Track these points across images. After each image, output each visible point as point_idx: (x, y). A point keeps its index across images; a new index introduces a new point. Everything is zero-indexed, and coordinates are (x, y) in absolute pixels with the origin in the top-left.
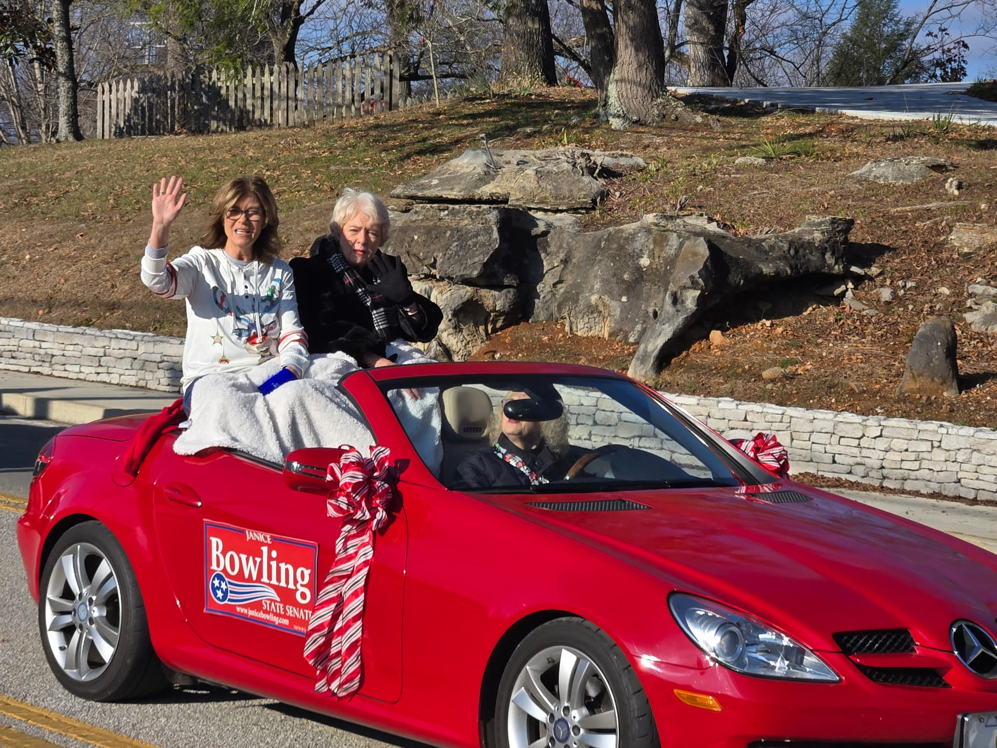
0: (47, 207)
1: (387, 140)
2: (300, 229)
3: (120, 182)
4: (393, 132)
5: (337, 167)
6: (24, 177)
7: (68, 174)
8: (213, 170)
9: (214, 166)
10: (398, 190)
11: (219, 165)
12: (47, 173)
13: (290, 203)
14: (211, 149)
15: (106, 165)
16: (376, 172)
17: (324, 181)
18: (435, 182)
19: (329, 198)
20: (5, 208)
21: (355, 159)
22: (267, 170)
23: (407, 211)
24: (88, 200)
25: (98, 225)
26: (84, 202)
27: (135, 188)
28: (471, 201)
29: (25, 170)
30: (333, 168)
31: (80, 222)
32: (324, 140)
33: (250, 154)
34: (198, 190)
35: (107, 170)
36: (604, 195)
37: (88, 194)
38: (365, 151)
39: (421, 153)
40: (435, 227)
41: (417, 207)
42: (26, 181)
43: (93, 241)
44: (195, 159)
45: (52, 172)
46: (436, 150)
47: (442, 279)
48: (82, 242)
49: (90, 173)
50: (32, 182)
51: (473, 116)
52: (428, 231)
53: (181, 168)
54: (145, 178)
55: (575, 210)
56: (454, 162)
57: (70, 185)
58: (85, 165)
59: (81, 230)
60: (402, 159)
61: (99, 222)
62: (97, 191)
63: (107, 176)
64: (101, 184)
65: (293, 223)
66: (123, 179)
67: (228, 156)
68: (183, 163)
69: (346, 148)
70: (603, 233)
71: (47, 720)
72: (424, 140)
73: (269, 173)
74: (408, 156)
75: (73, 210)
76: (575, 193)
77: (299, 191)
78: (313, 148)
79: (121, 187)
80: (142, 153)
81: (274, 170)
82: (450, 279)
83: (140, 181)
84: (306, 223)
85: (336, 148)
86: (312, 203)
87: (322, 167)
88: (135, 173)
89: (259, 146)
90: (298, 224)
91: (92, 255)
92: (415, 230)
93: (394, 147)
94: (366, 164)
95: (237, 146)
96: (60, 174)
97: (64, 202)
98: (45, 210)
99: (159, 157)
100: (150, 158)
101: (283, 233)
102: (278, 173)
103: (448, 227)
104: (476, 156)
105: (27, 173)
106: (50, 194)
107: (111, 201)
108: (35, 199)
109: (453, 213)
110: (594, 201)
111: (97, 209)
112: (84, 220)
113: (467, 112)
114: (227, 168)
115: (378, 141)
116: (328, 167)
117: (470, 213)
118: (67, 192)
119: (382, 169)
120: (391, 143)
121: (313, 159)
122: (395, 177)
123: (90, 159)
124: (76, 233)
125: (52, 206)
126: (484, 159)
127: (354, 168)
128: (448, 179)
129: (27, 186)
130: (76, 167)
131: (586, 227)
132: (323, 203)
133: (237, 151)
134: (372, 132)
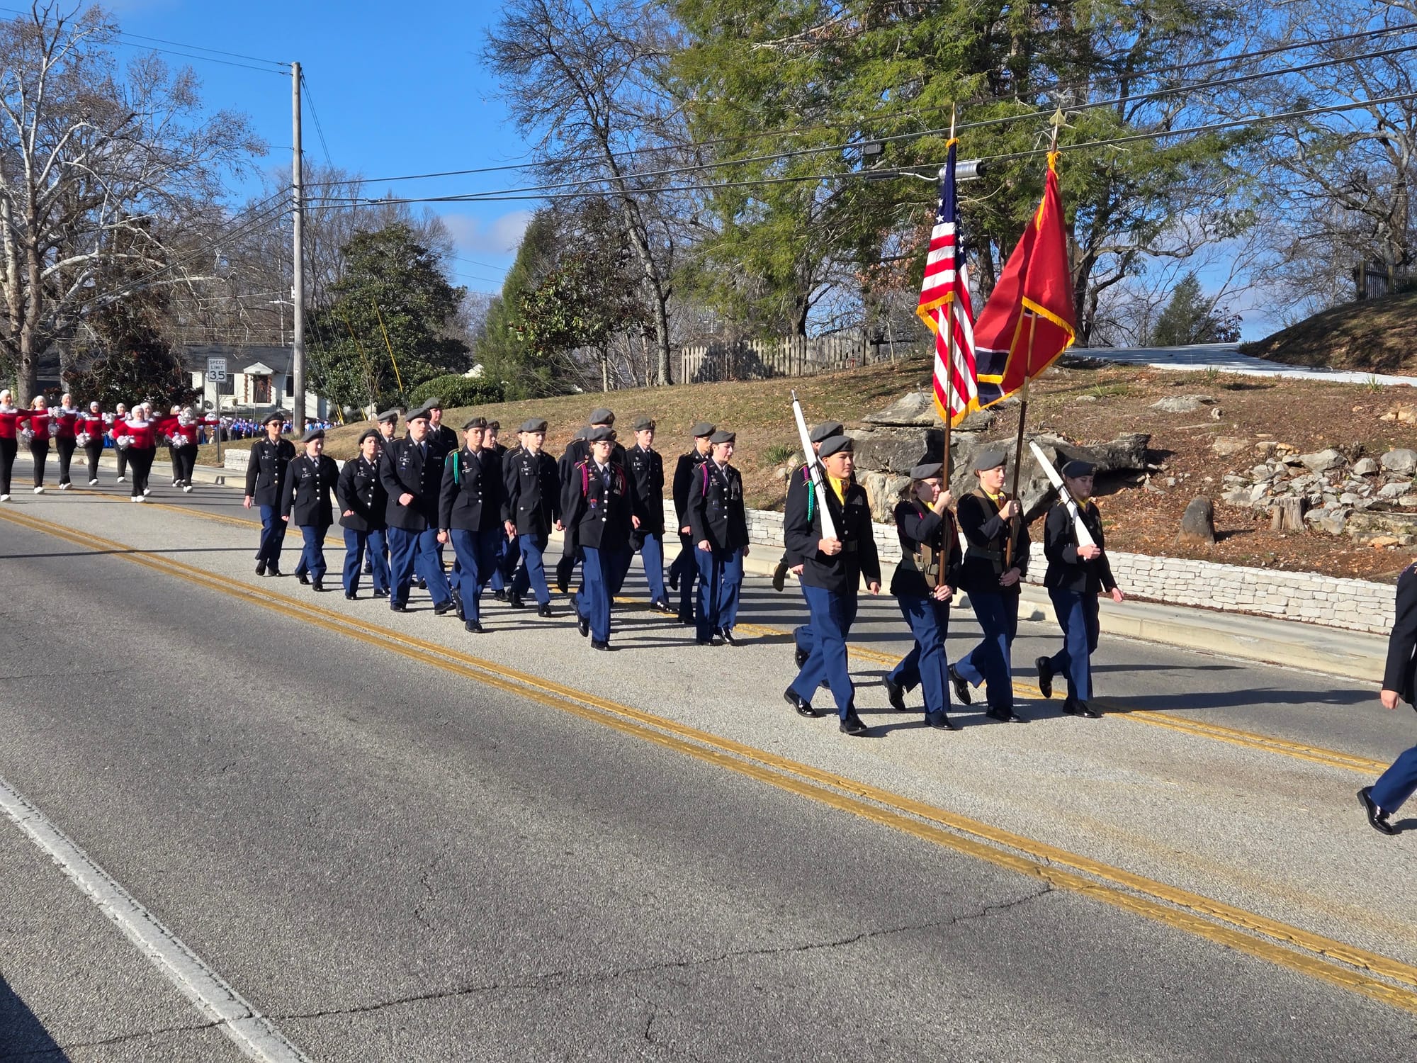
1: (861, 386)
4: (865, 381)
5: (830, 403)
7: (664, 406)
8: (754, 404)
9: (755, 402)
10: (866, 418)
11: (757, 401)
12: (652, 405)
14: (754, 391)
15: (688, 400)
16: (854, 406)
17: (822, 412)
18: (889, 413)
21: (841, 398)
22: (787, 405)
23: (872, 431)
26: (675, 423)
28: (911, 425)
30: (827, 403)
32: (822, 386)
33: (777, 394)
34: (745, 417)
35: (689, 404)
36: (993, 421)
37: (677, 419)
38: (847, 393)
39: (880, 394)
40: (889, 441)
41: (878, 429)
44: (743, 397)
45: (655, 405)
46: (889, 393)
47: (892, 472)
48: (674, 448)
49: (678, 406)
51: (915, 370)
52: (884, 444)
53: (734, 403)
54: (712, 409)
55: (974, 430)
56: (901, 401)
57: (666, 413)
58: (675, 400)
59: (673, 441)
60: (870, 398)
62: (682, 417)
63: (688, 407)
64: (685, 412)
66: (698, 410)
67: (763, 396)
68: (735, 400)
69: (836, 391)
70: (992, 444)
71: (659, 722)
72: (884, 386)
74: (874, 396)
75: (668, 428)
76: (975, 420)
78: (815, 391)
80: (710, 393)
82: (898, 472)
83: (709, 411)
85: (829, 391)
87: (820, 403)
88: (706, 406)
89: (782, 390)
92: (876, 443)
93: (865, 391)
94: (848, 401)
95: (768, 389)
96: (660, 406)
97: (662, 424)
100: (715, 396)
103: (897, 441)
104: (914, 397)
105: (639, 406)
109: (899, 433)
110: (987, 425)
112: (674, 435)
113: (910, 367)
114: (762, 403)
115: (855, 386)
116: (824, 403)
117: (910, 433)
118: (665, 417)
119: (857, 404)
120: (863, 388)
121: (815, 398)
122: (865, 409)
123: (678, 396)
124: (670, 443)
126: (919, 399)
127: (840, 404)
128: (897, 412)
130: (669, 402)
131: (981, 440)
133: (767, 392)
134: (852, 381)
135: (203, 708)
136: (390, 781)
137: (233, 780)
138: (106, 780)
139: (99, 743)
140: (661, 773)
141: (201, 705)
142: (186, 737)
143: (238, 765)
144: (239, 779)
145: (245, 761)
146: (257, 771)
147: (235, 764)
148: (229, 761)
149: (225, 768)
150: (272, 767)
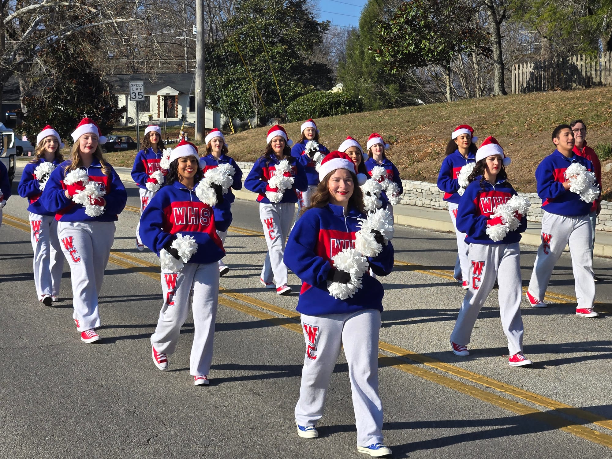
0: (492, 130)
3: (530, 116)
6: (479, 114)
7: (502, 113)
8: (580, 109)
9: (580, 107)
11: (583, 106)
12: (491, 112)
14: (578, 98)
15: (522, 107)
22: (609, 109)
25: (520, 139)
26: (512, 127)
27: (538, 119)
29: (479, 111)
31: (510, 137)
33: (599, 100)
35: (522, 110)
37: (513, 123)
42: (480, 117)
43: (517, 147)
44: (570, 104)
45: (494, 112)
48: (512, 148)
49: (513, 112)
50: (483, 117)
53: (563, 108)
54: (544, 114)
57: (503, 118)
58: (511, 108)
59: (511, 142)
61: (520, 138)
62: (518, 121)
63: (523, 113)
64: (520, 117)
66: (531, 115)
67: (587, 102)
68: (563, 106)
71: (536, 399)
75: (506, 131)
79: (531, 119)
80: (540, 101)
83: (540, 116)
88: (538, 112)
89: (604, 96)
91: (518, 154)
95: (592, 96)
96: (498, 113)
97: (501, 127)
98: (491, 132)
99: (549, 103)
100: (545, 103)
105: (480, 113)
106: (493, 123)
107: (526, 126)
108: (486, 126)
111: (519, 131)
112: (512, 136)
114: (587, 108)
118: (502, 122)
123: (513, 104)
124: (509, 143)
125: (495, 130)
129: (481, 119)
130: (506, 109)
133: (592, 99)
135: (129, 381)
136: (296, 456)
138: (46, 450)
139: (41, 413)
140: (547, 451)
141: (127, 378)
142: (115, 409)
143: (160, 437)
144: (161, 451)
145: (167, 433)
146: (178, 443)
147: (157, 436)
148: (152, 433)
149: (149, 440)
150: (190, 440)
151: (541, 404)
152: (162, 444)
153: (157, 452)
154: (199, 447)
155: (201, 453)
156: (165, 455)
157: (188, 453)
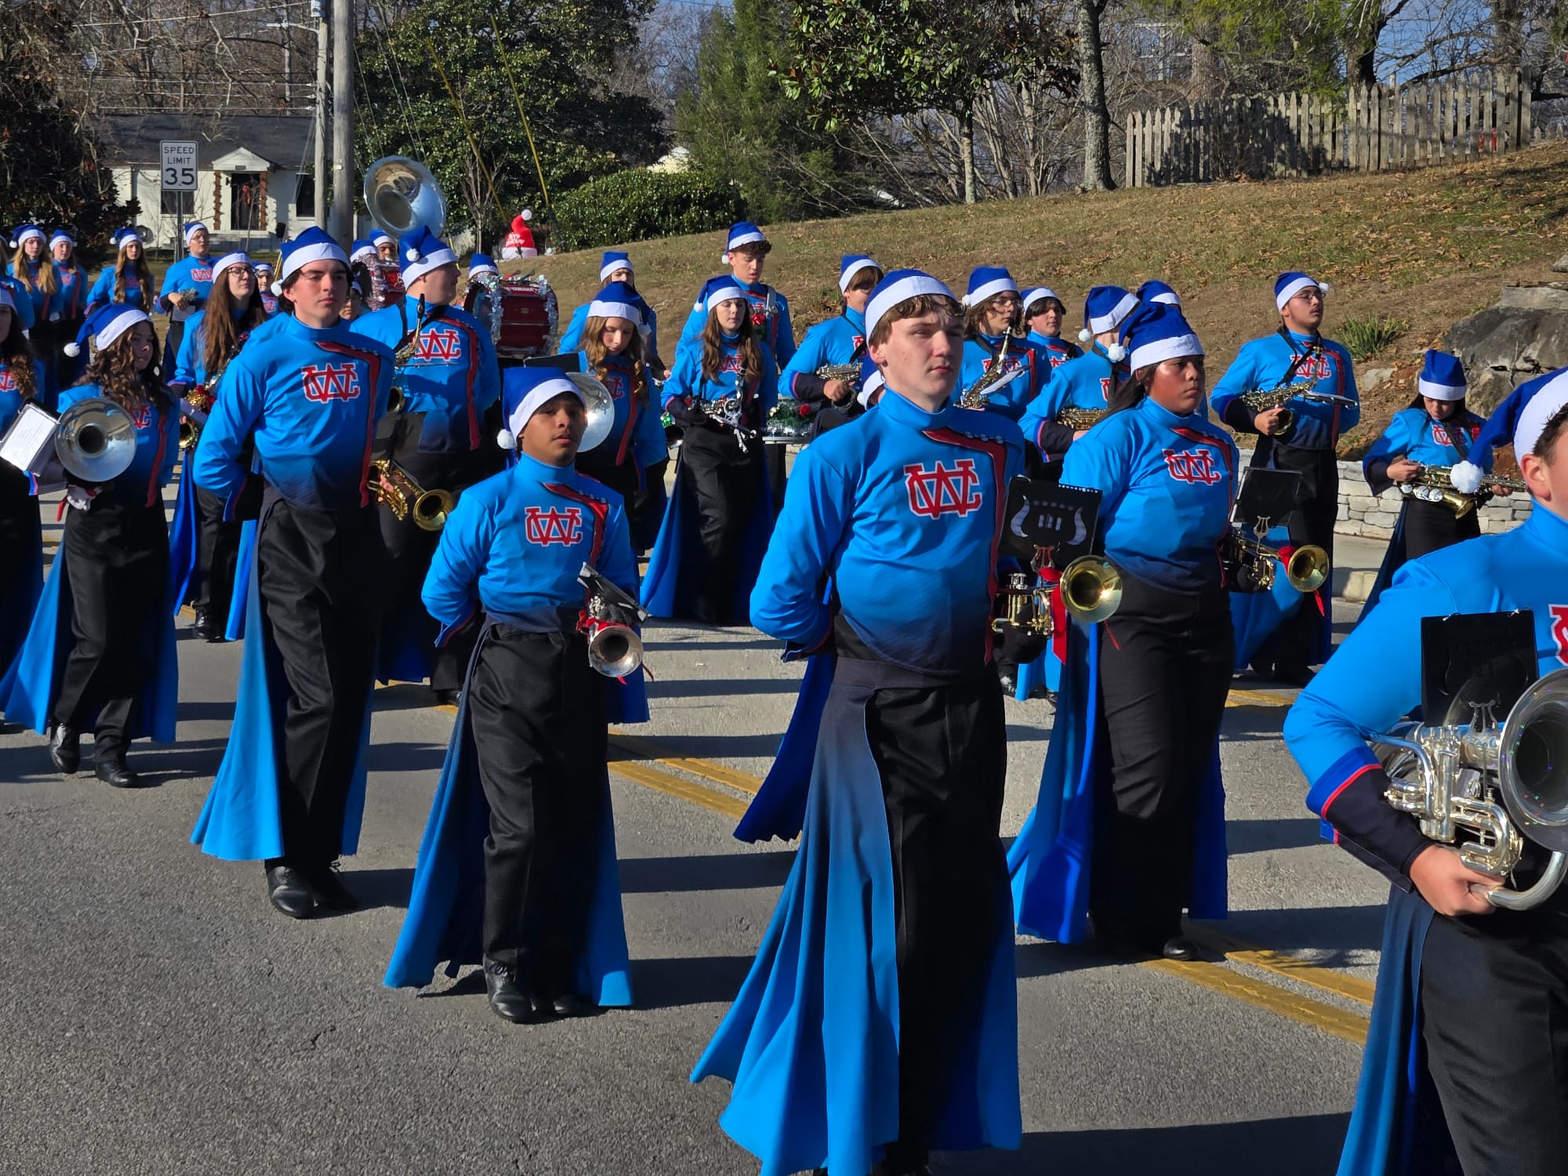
0: (1084, 279)
1: (1529, 192)
2: (1425, 311)
3: (1176, 247)
4: (1537, 179)
5: (1466, 228)
6: (1050, 238)
7: (1106, 235)
8: (1300, 231)
9: (1300, 226)
10: (1564, 262)
11: (1306, 224)
12: (1079, 233)
13: (1408, 277)
14: (1294, 204)
15: (1155, 223)
16: (1519, 234)
17: (1450, 247)
19: (1461, 270)
20: (1028, 280)
21: (1488, 218)
22: (1372, 232)
24: (1136, 269)
26: (1132, 272)
27: (1197, 254)
29: (1050, 230)
30: (1460, 229)
32: (1443, 191)
33: (1347, 210)
34: (1281, 258)
35: (1157, 231)
37: (1135, 262)
38: (1501, 205)
42: (1053, 245)
44: (1274, 217)
45: (1086, 233)
49: (1135, 234)
50: (1061, 245)
53: (1256, 228)
54: (1211, 241)
57: (1111, 249)
58: (1128, 224)
60: (1553, 217)
62: (1146, 258)
63: (1158, 238)
64: (1151, 249)
65: (1415, 304)
66: (1179, 243)
67: (1317, 213)
68: (1258, 222)
69: (1476, 202)
73: (1374, 236)
74: (1561, 213)
77: (1417, 260)
78: (1430, 202)
79: (1178, 252)
80: (1201, 208)
81: (1381, 231)
83: (1202, 245)
84: (1433, 303)
85: (1462, 203)
86: (1438, 276)
87: (1446, 228)
88: (1195, 236)
89: (1357, 200)
90: (1422, 305)
93: (1540, 200)
94: (1505, 223)
95: (1328, 199)
96: (1096, 236)
97: (1105, 273)
98: (1081, 283)
99: (1224, 213)
100: (1213, 215)
101: (1403, 316)
102: (1386, 235)
105: (1053, 234)
106: (1086, 261)
107: (1168, 272)
114: (1317, 229)
115: (1518, 192)
116: (1454, 227)
118: (1108, 259)
119: (1526, 230)
120: (1536, 195)
121: (1432, 216)
122: (1546, 241)
123: (1133, 215)
127: (1488, 229)
129: (1055, 250)
130: (1116, 226)
132: (1453, 276)
133: (1327, 206)
134: (1510, 180)
135: (244, 897)
136: (672, 1077)
137: (336, 1067)
138: (71, 1060)
139: (44, 974)
140: (1261, 1067)
141: (239, 890)
142: (222, 964)
143: (341, 1033)
144: (349, 1065)
145: (355, 1022)
146: (385, 1047)
147: (333, 1029)
148: (320, 1021)
149: (316, 1038)
150: (414, 1039)
151: (1240, 959)
152: (348, 1049)
153: (338, 1066)
154: (437, 1056)
155: (444, 1069)
156: (359, 1074)
157: (413, 1069)
